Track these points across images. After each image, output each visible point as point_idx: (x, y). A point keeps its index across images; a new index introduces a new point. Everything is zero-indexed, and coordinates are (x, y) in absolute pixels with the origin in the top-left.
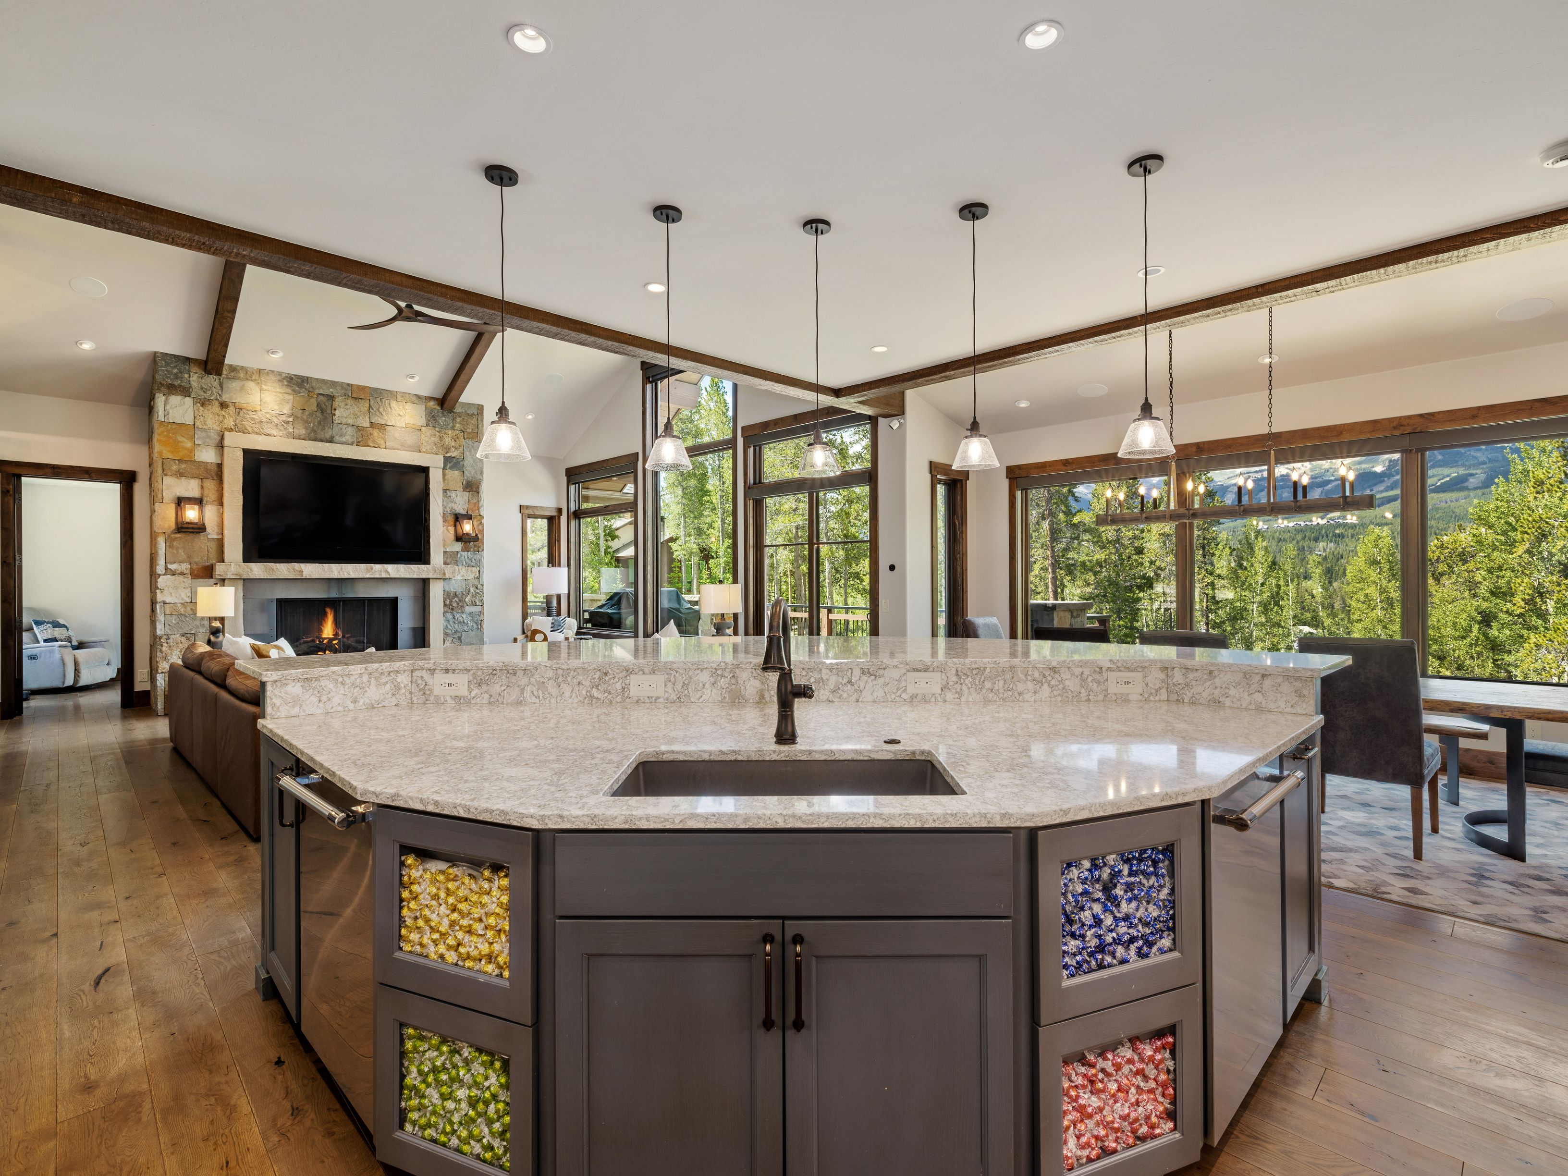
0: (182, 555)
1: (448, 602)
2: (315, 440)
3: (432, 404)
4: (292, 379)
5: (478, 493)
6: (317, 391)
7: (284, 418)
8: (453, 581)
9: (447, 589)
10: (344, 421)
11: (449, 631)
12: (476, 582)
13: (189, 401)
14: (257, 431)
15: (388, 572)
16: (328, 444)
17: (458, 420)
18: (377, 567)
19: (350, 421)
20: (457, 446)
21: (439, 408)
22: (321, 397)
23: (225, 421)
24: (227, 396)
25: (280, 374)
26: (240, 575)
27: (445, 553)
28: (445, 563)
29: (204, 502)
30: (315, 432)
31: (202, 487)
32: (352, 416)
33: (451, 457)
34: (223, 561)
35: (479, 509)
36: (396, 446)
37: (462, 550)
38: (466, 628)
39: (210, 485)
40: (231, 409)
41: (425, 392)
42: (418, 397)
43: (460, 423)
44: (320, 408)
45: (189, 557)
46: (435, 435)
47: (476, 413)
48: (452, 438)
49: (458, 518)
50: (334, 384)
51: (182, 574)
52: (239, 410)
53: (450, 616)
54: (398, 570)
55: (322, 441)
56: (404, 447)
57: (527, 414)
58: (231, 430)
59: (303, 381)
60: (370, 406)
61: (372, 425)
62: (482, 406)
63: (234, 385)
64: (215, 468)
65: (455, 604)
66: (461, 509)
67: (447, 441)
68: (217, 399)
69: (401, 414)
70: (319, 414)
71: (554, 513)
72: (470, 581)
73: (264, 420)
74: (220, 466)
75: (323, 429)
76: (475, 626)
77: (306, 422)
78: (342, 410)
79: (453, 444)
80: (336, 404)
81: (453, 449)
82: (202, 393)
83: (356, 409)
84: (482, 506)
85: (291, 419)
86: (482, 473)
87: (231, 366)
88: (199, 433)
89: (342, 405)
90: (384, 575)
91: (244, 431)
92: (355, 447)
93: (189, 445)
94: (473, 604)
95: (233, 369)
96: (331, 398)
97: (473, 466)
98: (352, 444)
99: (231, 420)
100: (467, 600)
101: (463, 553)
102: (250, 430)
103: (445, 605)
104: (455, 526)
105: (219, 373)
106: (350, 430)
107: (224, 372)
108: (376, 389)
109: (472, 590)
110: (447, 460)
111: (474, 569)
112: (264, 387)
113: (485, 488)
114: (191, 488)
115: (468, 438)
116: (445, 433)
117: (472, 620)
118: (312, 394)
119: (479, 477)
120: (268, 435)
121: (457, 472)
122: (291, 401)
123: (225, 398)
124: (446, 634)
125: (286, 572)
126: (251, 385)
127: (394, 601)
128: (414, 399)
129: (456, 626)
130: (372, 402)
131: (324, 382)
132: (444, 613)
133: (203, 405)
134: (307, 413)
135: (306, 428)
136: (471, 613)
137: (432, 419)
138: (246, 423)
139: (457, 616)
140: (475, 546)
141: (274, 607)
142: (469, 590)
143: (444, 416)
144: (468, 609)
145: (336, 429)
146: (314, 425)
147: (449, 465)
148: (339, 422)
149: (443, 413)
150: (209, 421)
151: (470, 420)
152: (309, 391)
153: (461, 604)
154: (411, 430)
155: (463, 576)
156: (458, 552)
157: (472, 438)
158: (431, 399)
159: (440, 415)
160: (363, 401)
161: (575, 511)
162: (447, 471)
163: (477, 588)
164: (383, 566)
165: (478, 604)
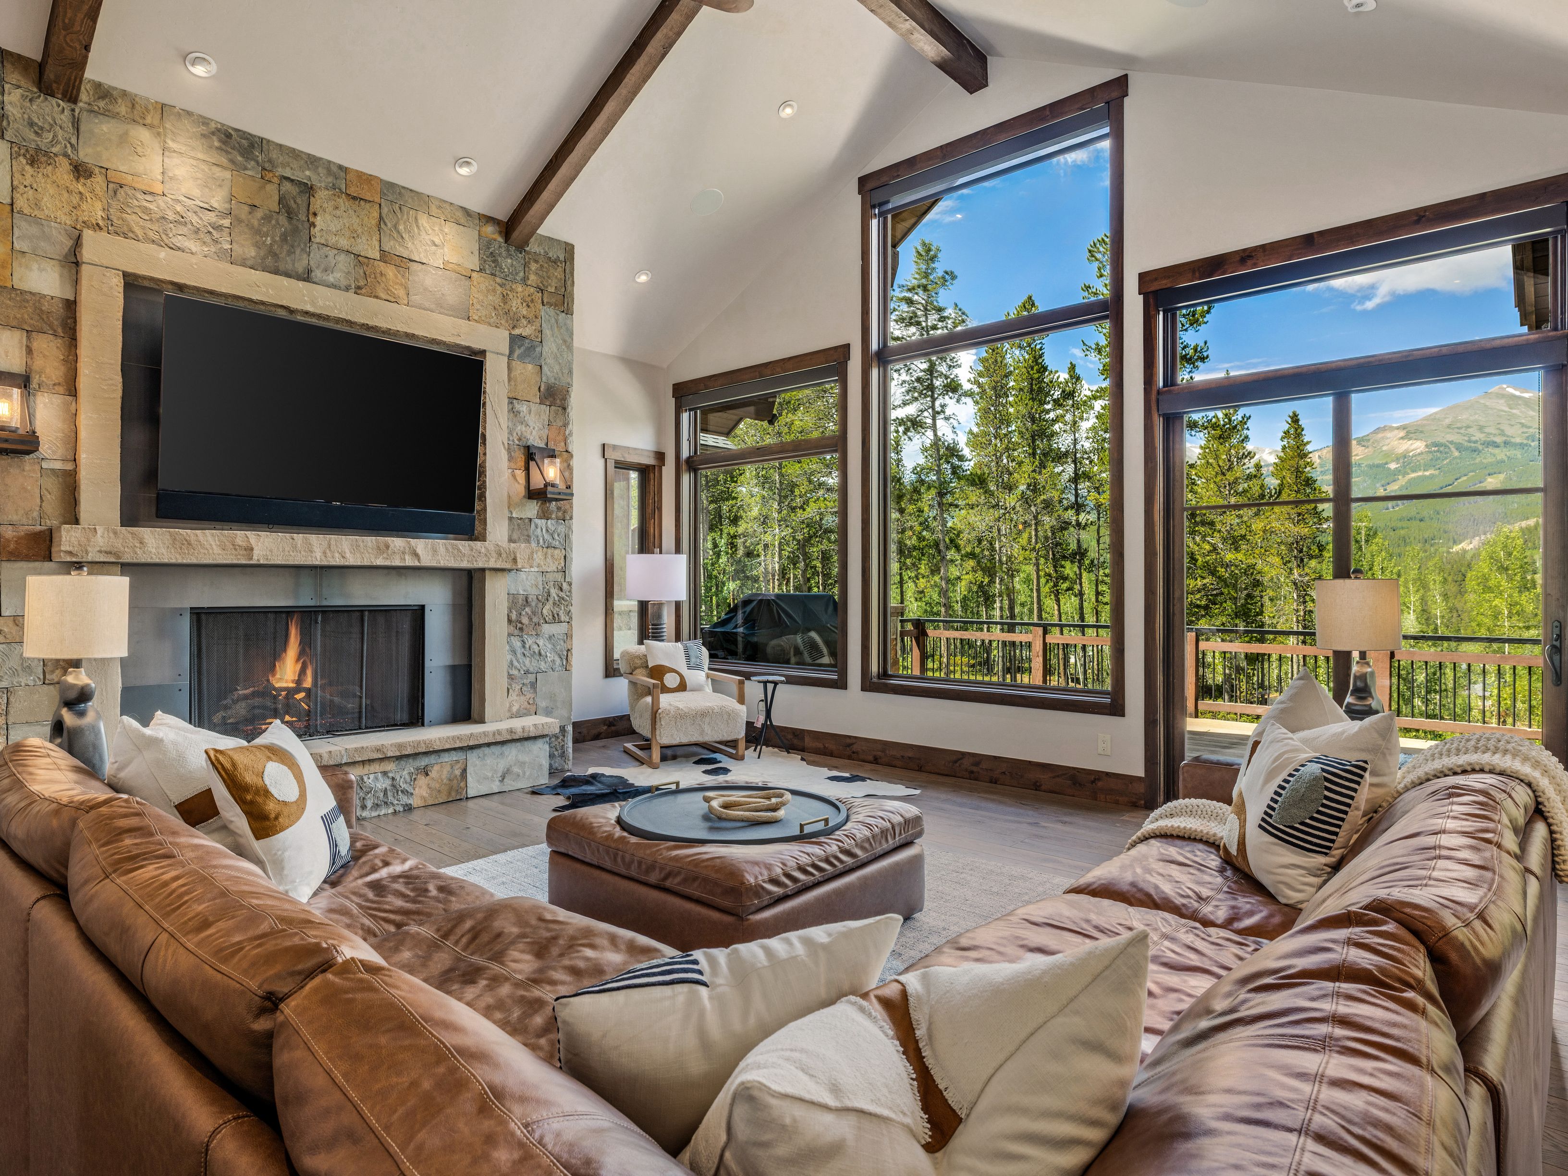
1: (514, 616)
2: (276, 272)
3: (490, 230)
4: (229, 136)
5: (564, 409)
6: (280, 171)
7: (211, 217)
8: (523, 576)
9: (513, 591)
10: (332, 240)
11: (514, 672)
12: (559, 577)
14: (156, 237)
15: (416, 555)
16: (301, 284)
17: (534, 266)
18: (397, 543)
19: (344, 243)
20: (531, 316)
21: (501, 240)
22: (287, 186)
23: (84, 206)
24: (89, 150)
25: (205, 121)
26: (116, 554)
27: (511, 519)
28: (511, 540)
29: (34, 384)
30: (275, 255)
31: (29, 351)
32: (348, 234)
33: (520, 336)
34: (77, 522)
35: (566, 439)
36: (427, 304)
37: (538, 517)
38: (543, 666)
39: (49, 347)
40: (98, 181)
41: (478, 203)
42: (467, 212)
43: (536, 274)
44: (284, 205)
46: (494, 291)
47: (562, 258)
48: (523, 300)
49: (530, 455)
50: (313, 161)
52: (116, 187)
53: (517, 644)
54: (435, 551)
55: (288, 275)
56: (441, 307)
57: (639, 272)
58: (97, 227)
59: (252, 145)
60: (381, 217)
61: (385, 256)
62: (573, 246)
63: (105, 128)
64: (58, 309)
65: (525, 620)
66: (537, 437)
67: (515, 304)
68: (66, 155)
69: (437, 241)
70: (283, 219)
71: (649, 460)
72: (550, 577)
73: (171, 216)
74: (71, 306)
75: (290, 253)
76: (558, 661)
77: (258, 232)
78: (328, 217)
79: (525, 312)
80: (316, 204)
81: (524, 322)
82: (32, 136)
83: (355, 221)
84: (571, 434)
85: (226, 222)
86: (570, 372)
87: (98, 86)
88: (22, 227)
89: (329, 206)
90: (409, 562)
91: (126, 234)
92: (351, 294)
94: (556, 619)
95: (103, 92)
96: (308, 189)
97: (556, 358)
98: (347, 289)
99: (98, 205)
100: (545, 611)
101: (538, 521)
102: (140, 233)
103: (510, 621)
104: (527, 469)
105: (72, 98)
106: (343, 261)
107: (84, 96)
108: (391, 185)
109: (554, 592)
110: (515, 341)
111: (556, 552)
112: (171, 144)
113: (575, 400)
114: (3, 350)
115: (550, 304)
116: (512, 290)
117: (554, 650)
118: (269, 176)
119: (566, 379)
120: (178, 250)
121: (530, 367)
122: (228, 184)
123: (85, 154)
124: (511, 677)
125: (217, 550)
126: (143, 135)
127: (419, 613)
128: (459, 214)
129: (527, 661)
130: (385, 210)
131: (295, 154)
132: (509, 636)
133: (32, 162)
134: (259, 214)
135: (257, 245)
136: (551, 637)
137: (489, 259)
138: (131, 219)
139: (530, 642)
140: (559, 509)
141: (185, 625)
142: (549, 594)
143: (510, 256)
144: (547, 629)
145: (316, 255)
146: (273, 241)
147: (518, 352)
148: (323, 241)
149: (508, 251)
150: (46, 202)
151: (552, 270)
152: (264, 169)
153: (535, 620)
154: (454, 275)
155: (539, 566)
156: (530, 520)
157: (556, 305)
158: (490, 219)
159: (504, 253)
160: (368, 205)
161: (690, 457)
162: (514, 363)
163: (561, 590)
164: (409, 543)
165: (563, 618)
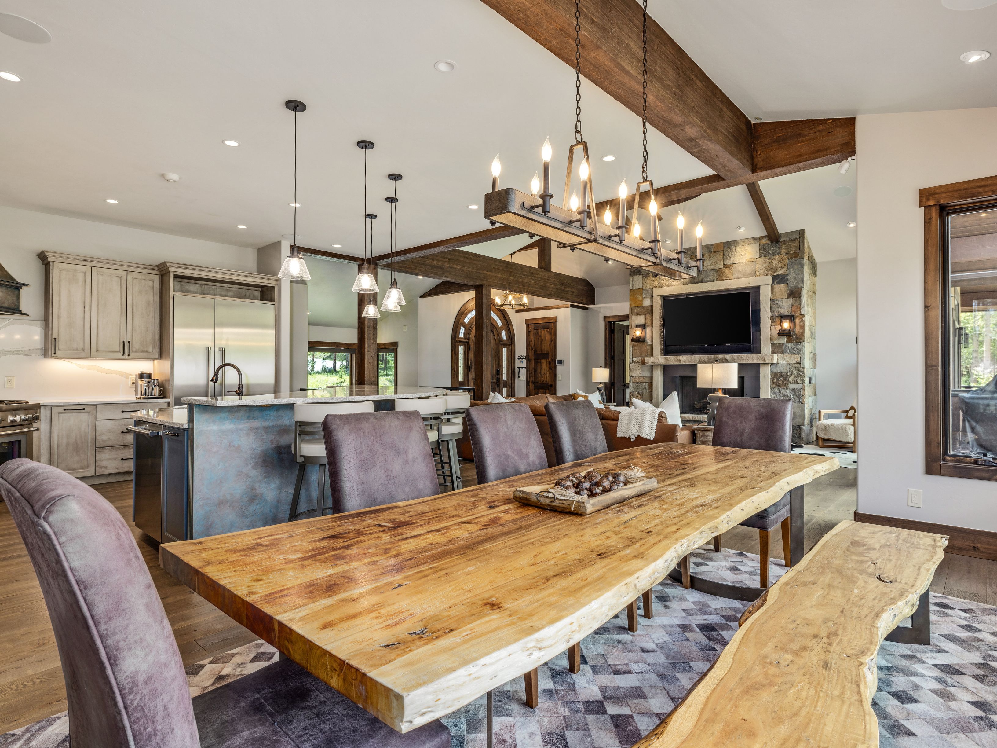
0: (638, 354)
1: (775, 380)
2: (694, 283)
3: (763, 241)
5: (800, 297)
8: (780, 365)
9: (775, 371)
10: (709, 267)
12: (798, 366)
13: (641, 277)
16: (699, 284)
17: (784, 246)
19: (712, 267)
20: (782, 266)
21: (769, 242)
23: (654, 283)
26: (662, 363)
27: (773, 345)
28: (773, 352)
29: (646, 325)
31: (645, 318)
32: (713, 264)
33: (778, 275)
34: (652, 355)
35: (800, 310)
36: (740, 276)
37: (787, 342)
39: (648, 317)
42: (754, 239)
43: (785, 249)
45: (641, 354)
47: (797, 237)
48: (779, 261)
49: (782, 319)
51: (638, 362)
53: (776, 391)
55: (697, 283)
56: (745, 275)
58: (656, 287)
60: (724, 254)
61: (725, 266)
64: (650, 308)
65: (780, 382)
66: (785, 311)
67: (775, 263)
69: (742, 254)
72: (793, 365)
74: (652, 306)
76: (797, 400)
78: (708, 261)
79: (780, 265)
81: (780, 269)
83: (716, 258)
84: (803, 307)
86: (803, 282)
88: (644, 292)
89: (708, 258)
91: (663, 287)
92: (715, 282)
93: (640, 298)
94: (796, 382)
97: (795, 278)
98: (713, 281)
99: (657, 281)
100: (790, 379)
101: (787, 344)
102: (664, 285)
103: (773, 383)
106: (712, 273)
108: (727, 242)
109: (795, 372)
110: (774, 278)
111: (796, 356)
114: (640, 320)
115: (791, 258)
116: (774, 259)
117: (795, 395)
118: (692, 257)
119: (800, 285)
120: (672, 286)
121: (782, 285)
128: (751, 241)
130: (725, 251)
132: (772, 389)
136: (793, 390)
137: (764, 252)
139: (783, 391)
141: (678, 381)
142: (792, 372)
143: (773, 246)
144: (791, 386)
147: (776, 281)
148: (706, 269)
149: (772, 245)
150: (648, 285)
151: (792, 244)
153: (785, 382)
154: (749, 263)
155: (787, 361)
156: (783, 344)
157: (795, 257)
158: (762, 237)
159: (770, 246)
160: (720, 252)
162: (775, 286)
163: (799, 370)
165: (799, 382)
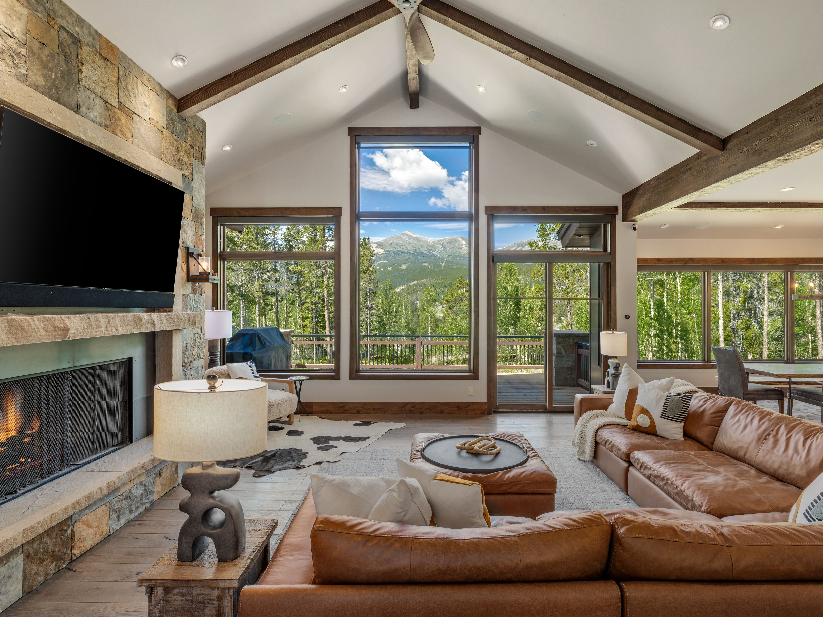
1: (183, 358)
2: (58, 101)
5: (202, 224)
6: (60, 21)
7: (12, 43)
8: (185, 331)
9: (182, 342)
10: (92, 86)
15: (154, 324)
16: (73, 114)
17: (190, 132)
18: (145, 317)
19: (98, 90)
20: (189, 163)
21: (175, 110)
22: (64, 35)
27: (182, 295)
28: (181, 309)
30: (57, 88)
32: (100, 84)
35: (202, 244)
36: (142, 144)
37: (190, 292)
41: (167, 83)
42: (161, 87)
43: (190, 137)
44: (62, 49)
46: (173, 143)
47: (201, 129)
48: (185, 152)
49: (188, 255)
50: (80, 21)
54: (161, 321)
55: (66, 106)
56: (148, 148)
57: (227, 144)
60: (118, 77)
61: (121, 106)
62: (206, 124)
65: (186, 360)
66: (190, 245)
67: (182, 154)
69: (146, 102)
70: (61, 61)
75: (66, 89)
77: (45, 66)
79: (186, 160)
80: (83, 55)
83: (104, 74)
85: (23, 51)
89: (90, 59)
90: (150, 329)
94: (198, 357)
96: (77, 42)
97: (199, 192)
98: (101, 126)
100: (194, 353)
101: (191, 296)
104: (187, 262)
106: (98, 103)
108: (123, 55)
109: (198, 340)
110: (183, 178)
111: (198, 315)
116: (180, 145)
119: (202, 205)
121: (188, 196)
122: (24, 18)
127: (130, 364)
128: (158, 88)
130: (121, 72)
131: (70, 12)
132: (182, 372)
134: (46, 51)
135: (44, 76)
137: (171, 122)
140: (199, 287)
143: (180, 122)
144: (195, 364)
145: (82, 95)
146: (56, 77)
147: (183, 186)
148: (86, 85)
149: (179, 118)
151: (197, 136)
152: (49, 15)
153: (190, 359)
154: (154, 129)
156: (188, 295)
157: (199, 158)
158: (171, 95)
159: (177, 120)
160: (112, 66)
161: (221, 252)
163: (200, 338)
164: (150, 316)
165: (201, 356)
